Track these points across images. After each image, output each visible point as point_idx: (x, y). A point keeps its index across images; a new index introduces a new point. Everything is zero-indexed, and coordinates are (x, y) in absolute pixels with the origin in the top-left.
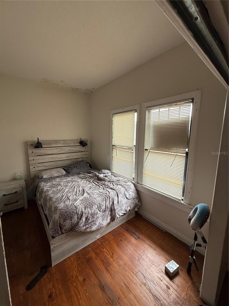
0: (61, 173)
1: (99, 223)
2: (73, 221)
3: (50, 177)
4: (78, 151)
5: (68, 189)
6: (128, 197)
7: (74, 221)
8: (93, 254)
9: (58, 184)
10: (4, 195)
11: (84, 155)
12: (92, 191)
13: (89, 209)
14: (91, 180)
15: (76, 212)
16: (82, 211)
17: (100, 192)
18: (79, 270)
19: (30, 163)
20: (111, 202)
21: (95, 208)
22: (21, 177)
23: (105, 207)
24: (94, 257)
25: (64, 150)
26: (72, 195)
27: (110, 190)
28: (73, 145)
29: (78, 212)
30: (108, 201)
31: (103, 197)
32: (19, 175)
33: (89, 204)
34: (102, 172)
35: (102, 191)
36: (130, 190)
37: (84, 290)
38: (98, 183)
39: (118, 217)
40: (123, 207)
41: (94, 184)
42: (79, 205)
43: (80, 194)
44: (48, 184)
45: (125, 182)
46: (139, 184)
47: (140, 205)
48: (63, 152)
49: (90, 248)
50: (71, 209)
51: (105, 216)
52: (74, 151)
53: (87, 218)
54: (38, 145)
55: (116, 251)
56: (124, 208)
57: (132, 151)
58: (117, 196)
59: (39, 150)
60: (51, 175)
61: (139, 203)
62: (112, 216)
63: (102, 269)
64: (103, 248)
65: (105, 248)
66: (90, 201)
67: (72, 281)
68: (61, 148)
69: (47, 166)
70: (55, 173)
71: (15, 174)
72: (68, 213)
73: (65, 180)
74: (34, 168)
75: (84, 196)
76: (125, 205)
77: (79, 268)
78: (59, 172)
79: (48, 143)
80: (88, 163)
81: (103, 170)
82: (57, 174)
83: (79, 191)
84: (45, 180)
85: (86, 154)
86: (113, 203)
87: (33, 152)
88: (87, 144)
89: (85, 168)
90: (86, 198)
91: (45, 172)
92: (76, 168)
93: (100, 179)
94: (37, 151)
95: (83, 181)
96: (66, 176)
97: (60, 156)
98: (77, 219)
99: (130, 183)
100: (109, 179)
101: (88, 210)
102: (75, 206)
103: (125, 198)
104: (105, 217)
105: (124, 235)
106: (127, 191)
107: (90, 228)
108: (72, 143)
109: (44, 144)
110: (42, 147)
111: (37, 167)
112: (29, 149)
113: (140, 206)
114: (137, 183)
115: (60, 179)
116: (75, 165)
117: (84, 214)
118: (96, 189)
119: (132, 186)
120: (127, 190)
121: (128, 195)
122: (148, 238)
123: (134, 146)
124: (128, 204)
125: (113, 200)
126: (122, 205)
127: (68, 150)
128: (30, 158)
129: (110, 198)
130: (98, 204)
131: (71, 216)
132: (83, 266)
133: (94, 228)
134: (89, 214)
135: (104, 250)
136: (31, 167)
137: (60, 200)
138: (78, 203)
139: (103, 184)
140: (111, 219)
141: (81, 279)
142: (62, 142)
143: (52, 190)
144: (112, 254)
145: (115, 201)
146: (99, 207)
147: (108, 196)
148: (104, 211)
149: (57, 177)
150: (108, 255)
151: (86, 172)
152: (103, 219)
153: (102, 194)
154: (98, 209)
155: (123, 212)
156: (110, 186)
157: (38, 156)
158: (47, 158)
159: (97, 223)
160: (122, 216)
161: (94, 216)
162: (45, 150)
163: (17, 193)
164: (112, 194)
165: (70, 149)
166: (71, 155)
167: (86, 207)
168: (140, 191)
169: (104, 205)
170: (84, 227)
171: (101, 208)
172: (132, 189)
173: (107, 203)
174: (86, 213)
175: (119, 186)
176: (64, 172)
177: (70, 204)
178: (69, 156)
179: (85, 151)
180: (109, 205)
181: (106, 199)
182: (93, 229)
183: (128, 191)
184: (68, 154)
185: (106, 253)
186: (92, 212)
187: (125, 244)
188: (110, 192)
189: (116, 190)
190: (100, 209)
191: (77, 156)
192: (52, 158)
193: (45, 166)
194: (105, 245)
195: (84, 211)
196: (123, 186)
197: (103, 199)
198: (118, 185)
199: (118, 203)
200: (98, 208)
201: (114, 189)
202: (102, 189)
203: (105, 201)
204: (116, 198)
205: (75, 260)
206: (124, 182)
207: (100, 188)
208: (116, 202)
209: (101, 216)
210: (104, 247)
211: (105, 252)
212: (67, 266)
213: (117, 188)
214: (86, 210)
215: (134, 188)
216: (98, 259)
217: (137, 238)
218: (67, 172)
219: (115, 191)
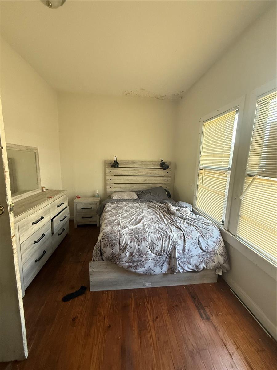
0: (132, 197)
1: (149, 267)
2: (114, 250)
3: (119, 199)
4: (157, 175)
5: (127, 214)
6: (203, 247)
7: (116, 251)
8: (133, 302)
9: (121, 207)
10: (82, 208)
11: (164, 180)
12: (150, 223)
13: (136, 243)
14: (158, 211)
15: (119, 241)
16: (126, 242)
17: (159, 227)
18: (110, 311)
19: (107, 182)
20: (172, 246)
21: (144, 245)
22: (99, 195)
23: (160, 250)
24: (132, 306)
25: (140, 172)
26: (125, 222)
27: (173, 228)
28: (152, 167)
29: (121, 242)
30: (167, 243)
31: (159, 235)
32: (98, 192)
33: (138, 237)
34: (178, 204)
35: (163, 226)
36: (210, 239)
37: (104, 338)
38: (164, 217)
39: (181, 271)
40: (193, 261)
41: (158, 216)
42: (125, 234)
43: (134, 222)
44: (114, 205)
45: (205, 225)
46: (231, 233)
47: (229, 269)
48: (140, 174)
49: (133, 294)
50: (114, 236)
51: (159, 261)
52: (152, 174)
53: (131, 254)
54: (115, 165)
55: (162, 317)
56: (195, 262)
57: (225, 178)
58: (183, 241)
59: (116, 170)
60: (121, 197)
61: (225, 265)
62: (170, 266)
63: (134, 327)
64: (148, 303)
65: (151, 304)
66: (140, 235)
67: (98, 318)
68: (138, 170)
69: (122, 188)
70: (126, 196)
71: (95, 191)
72: (110, 239)
73: (131, 205)
74: (110, 187)
75: (137, 226)
76: (196, 258)
77: (111, 310)
78: (130, 196)
79: (126, 163)
80: (167, 191)
81: (181, 202)
82: (128, 198)
83: (136, 220)
84: (113, 201)
85: (167, 180)
86: (174, 247)
87: (110, 171)
88: (168, 167)
89: (160, 196)
90: (138, 229)
91: (116, 193)
92: (150, 195)
93: (169, 212)
94: (115, 171)
95: (149, 210)
96: (135, 201)
97: (137, 179)
98: (119, 250)
99: (214, 228)
100: (181, 215)
101: (134, 244)
102: (119, 234)
103: (198, 247)
104: (159, 263)
105: (184, 301)
106: (203, 238)
107: (134, 268)
108: (151, 164)
109: (121, 164)
110: (118, 167)
111: (113, 187)
112: (107, 168)
113: (227, 270)
114: (228, 231)
115: (127, 203)
116: (150, 191)
117: (128, 247)
118: (157, 222)
119: (217, 233)
120: (205, 236)
121: (205, 244)
122: (225, 327)
123: (229, 169)
124: (203, 259)
125: (175, 244)
126: (190, 255)
127: (145, 173)
128: (108, 178)
129: (171, 239)
130: (150, 242)
131: (112, 244)
132: (116, 310)
133: (140, 270)
134: (136, 250)
135: (149, 306)
136: (108, 187)
137: (111, 223)
138: (124, 232)
139: (170, 219)
140: (168, 269)
141: (107, 322)
142: (140, 163)
143: (111, 211)
144: (155, 317)
145: (179, 246)
146: (151, 246)
147: (167, 235)
148: (158, 254)
149: (125, 200)
150: (150, 315)
151: (159, 201)
152: (156, 264)
153: (160, 230)
154: (150, 249)
155: (190, 267)
156: (176, 224)
157: (115, 176)
158: (123, 180)
159: (146, 266)
160: (188, 272)
161: (142, 255)
162: (122, 170)
163: (91, 209)
164: (175, 235)
165: (148, 172)
166: (149, 178)
167: (132, 240)
168: (232, 247)
169: (160, 246)
170: (127, 264)
171: (154, 248)
172: (215, 237)
173: (163, 245)
174: (131, 247)
175: (192, 227)
176: (136, 197)
177: (116, 230)
178: (146, 180)
179: (167, 175)
180: (167, 247)
181: (163, 238)
182: (138, 270)
183: (205, 238)
184: (146, 178)
185: (149, 311)
186: (139, 248)
187: (180, 314)
188: (172, 232)
189: (184, 231)
190: (152, 248)
191: (156, 180)
192: (128, 180)
193: (121, 188)
194: (152, 300)
195: (129, 243)
196: (198, 229)
197: (159, 237)
198: (191, 225)
199: (183, 250)
200: (149, 247)
201: (181, 229)
202: (164, 224)
203: (161, 241)
204: (181, 242)
205: (111, 298)
206: (203, 224)
207: (163, 222)
208: (179, 248)
209: (152, 259)
210: (150, 302)
211: (148, 309)
212: (102, 299)
213: (186, 229)
214: (132, 243)
215: (219, 237)
216: (136, 313)
217: (205, 317)
218: (139, 198)
219: (181, 232)
